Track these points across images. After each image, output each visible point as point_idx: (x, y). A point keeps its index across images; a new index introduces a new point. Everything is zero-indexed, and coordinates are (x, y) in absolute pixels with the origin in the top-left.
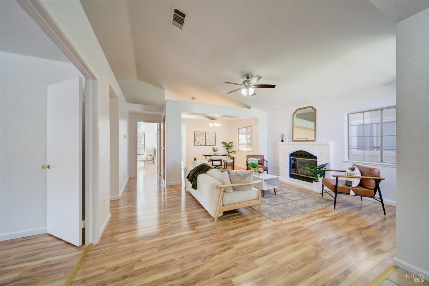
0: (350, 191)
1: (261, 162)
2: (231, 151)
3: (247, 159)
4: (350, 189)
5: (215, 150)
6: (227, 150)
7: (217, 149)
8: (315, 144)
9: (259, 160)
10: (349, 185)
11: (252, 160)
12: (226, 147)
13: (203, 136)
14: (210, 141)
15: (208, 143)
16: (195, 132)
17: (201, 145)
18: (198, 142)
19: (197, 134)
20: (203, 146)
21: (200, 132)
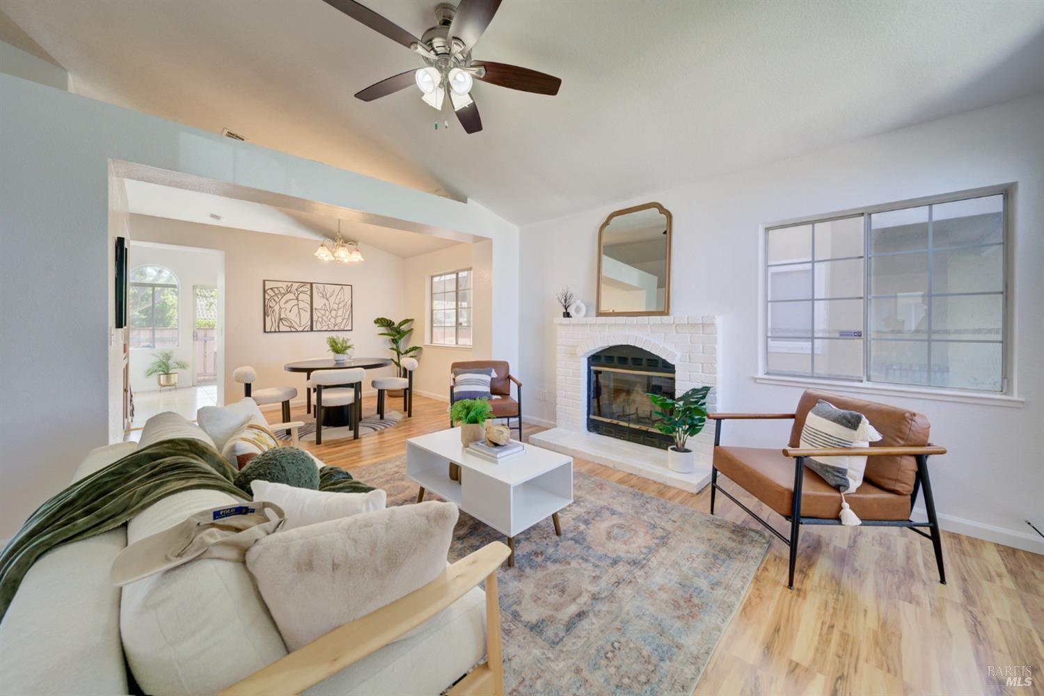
0: (841, 508)
1: (498, 385)
2: (408, 348)
3: (453, 376)
4: (842, 501)
5: (337, 348)
6: (395, 347)
7: (348, 344)
8: (671, 325)
9: (492, 379)
10: (833, 483)
11: (467, 382)
12: (388, 334)
13: (302, 297)
14: (330, 316)
15: (324, 324)
16: (266, 282)
17: (293, 330)
18: (281, 319)
19: (275, 289)
20: (303, 331)
21: (289, 284)
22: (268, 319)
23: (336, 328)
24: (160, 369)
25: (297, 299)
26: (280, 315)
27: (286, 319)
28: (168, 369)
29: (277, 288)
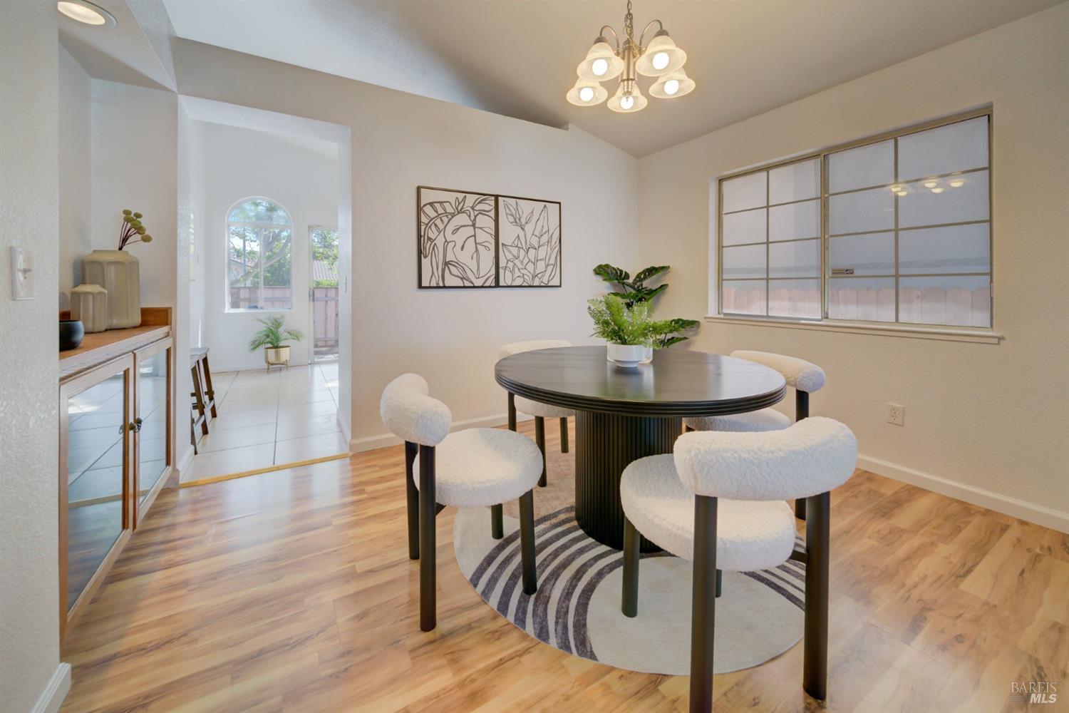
13: (481, 221)
14: (526, 260)
15: (517, 273)
16: (422, 190)
17: (467, 284)
18: (447, 264)
19: (437, 206)
20: (482, 287)
21: (461, 196)
22: (425, 262)
23: (536, 283)
24: (268, 340)
25: (474, 225)
26: (445, 256)
27: (457, 264)
28: (278, 340)
29: (441, 203)
